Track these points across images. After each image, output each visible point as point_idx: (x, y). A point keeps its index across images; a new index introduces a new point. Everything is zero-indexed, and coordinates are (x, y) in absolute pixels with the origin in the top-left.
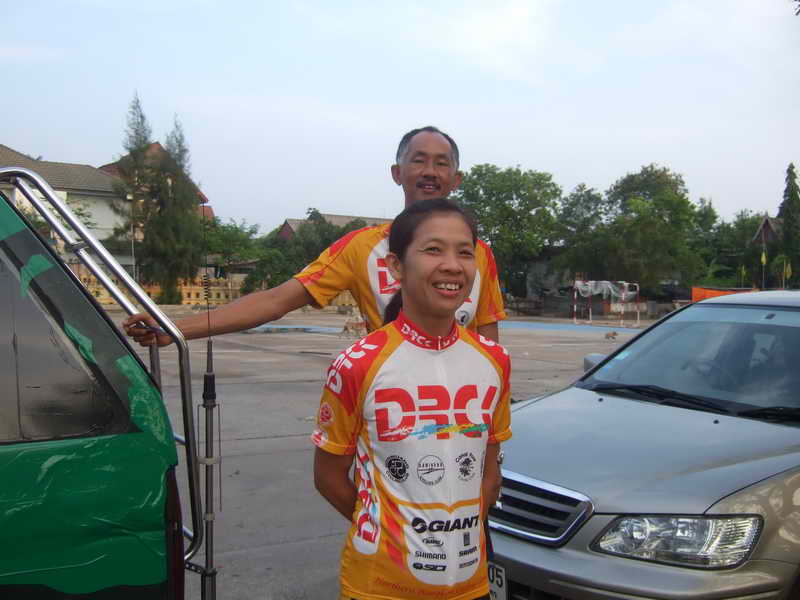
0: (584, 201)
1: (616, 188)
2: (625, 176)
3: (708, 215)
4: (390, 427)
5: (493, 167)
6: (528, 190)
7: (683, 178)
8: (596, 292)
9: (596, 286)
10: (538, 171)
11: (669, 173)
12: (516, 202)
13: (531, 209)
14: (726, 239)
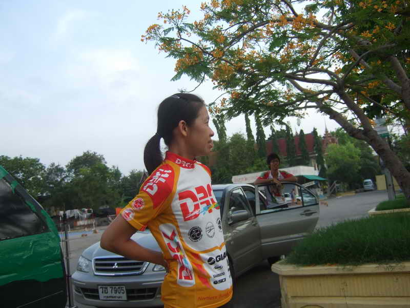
0: (55, 171)
1: (71, 163)
2: (75, 157)
3: (117, 174)
4: (190, 212)
5: (6, 157)
6: (27, 168)
7: (104, 157)
8: (71, 216)
9: (71, 213)
10: (31, 158)
11: (97, 155)
12: (21, 174)
13: (29, 178)
14: (127, 185)
